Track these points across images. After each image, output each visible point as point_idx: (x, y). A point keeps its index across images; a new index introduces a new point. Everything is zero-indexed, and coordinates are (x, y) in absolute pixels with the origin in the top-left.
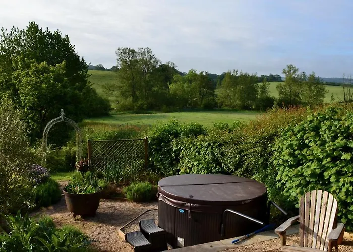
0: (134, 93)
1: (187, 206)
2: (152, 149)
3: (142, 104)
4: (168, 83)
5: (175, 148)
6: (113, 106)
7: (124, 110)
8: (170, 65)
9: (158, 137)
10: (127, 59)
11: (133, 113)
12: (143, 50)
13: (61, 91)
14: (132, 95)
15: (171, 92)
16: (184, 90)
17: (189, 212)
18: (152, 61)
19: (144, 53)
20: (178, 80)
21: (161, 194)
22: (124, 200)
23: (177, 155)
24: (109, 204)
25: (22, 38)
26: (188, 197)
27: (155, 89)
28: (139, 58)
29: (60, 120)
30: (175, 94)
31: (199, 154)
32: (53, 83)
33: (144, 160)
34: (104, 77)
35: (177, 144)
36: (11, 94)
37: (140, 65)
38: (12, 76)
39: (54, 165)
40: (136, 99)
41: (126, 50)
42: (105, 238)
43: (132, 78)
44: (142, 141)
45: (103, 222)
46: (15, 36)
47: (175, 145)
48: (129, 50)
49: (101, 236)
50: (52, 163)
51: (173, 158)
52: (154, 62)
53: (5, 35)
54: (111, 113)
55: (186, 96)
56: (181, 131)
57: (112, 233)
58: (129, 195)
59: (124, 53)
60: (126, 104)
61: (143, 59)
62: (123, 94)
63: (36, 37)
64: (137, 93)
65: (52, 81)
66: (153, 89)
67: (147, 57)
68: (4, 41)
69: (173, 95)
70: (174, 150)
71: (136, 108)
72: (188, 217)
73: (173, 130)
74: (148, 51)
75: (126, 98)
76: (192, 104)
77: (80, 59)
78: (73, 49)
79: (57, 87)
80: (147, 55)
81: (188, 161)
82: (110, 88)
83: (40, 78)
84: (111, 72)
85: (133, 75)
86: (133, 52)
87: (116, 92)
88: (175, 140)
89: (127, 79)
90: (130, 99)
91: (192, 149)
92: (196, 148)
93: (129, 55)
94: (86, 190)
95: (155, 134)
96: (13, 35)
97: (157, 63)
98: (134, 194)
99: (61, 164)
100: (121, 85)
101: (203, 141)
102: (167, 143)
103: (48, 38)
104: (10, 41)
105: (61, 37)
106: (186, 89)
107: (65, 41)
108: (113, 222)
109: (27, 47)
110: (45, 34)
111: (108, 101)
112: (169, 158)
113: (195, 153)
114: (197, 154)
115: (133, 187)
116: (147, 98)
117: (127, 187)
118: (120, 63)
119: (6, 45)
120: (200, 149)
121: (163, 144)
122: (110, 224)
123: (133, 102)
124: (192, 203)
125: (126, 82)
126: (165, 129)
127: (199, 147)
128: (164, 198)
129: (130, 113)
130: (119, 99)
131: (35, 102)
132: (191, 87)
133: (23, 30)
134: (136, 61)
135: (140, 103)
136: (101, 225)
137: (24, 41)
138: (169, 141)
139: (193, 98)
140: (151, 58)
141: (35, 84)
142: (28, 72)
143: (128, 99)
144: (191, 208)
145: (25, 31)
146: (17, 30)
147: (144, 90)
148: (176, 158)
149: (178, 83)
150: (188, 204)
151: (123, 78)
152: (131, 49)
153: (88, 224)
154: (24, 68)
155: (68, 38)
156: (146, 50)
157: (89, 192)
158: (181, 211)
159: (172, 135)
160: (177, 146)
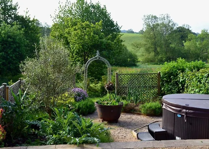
0: (156, 49)
1: (183, 112)
2: (163, 81)
3: (162, 58)
4: (184, 41)
5: (181, 80)
6: (140, 59)
7: (148, 62)
8: (185, 27)
9: (168, 72)
10: (150, 23)
11: (154, 64)
12: (163, 16)
13: (98, 41)
14: (154, 51)
15: (186, 48)
16: (197, 46)
17: (185, 116)
18: (170, 24)
19: (164, 17)
20: (192, 39)
21: (164, 104)
22: (139, 114)
23: (183, 86)
24: (129, 116)
25: (74, 9)
26: (184, 105)
27: (172, 46)
28: (160, 22)
29: (96, 58)
30: (189, 50)
31: (201, 83)
32: (93, 35)
33: (157, 89)
34: (134, 38)
35: (183, 77)
36: (64, 43)
37: (161, 27)
38: (65, 32)
39: (92, 92)
40: (157, 54)
41: (150, 16)
42: (123, 136)
43: (154, 38)
44: (156, 75)
45: (123, 126)
46: (69, 8)
47: (181, 78)
48: (152, 17)
49: (120, 135)
50: (91, 91)
51: (180, 87)
52: (172, 25)
53: (62, 7)
54: (138, 64)
55: (198, 52)
56: (187, 67)
57: (129, 133)
58: (143, 110)
59: (148, 19)
60: (150, 57)
61: (163, 23)
62: (147, 50)
63: (82, 8)
64: (158, 49)
65: (92, 34)
66: (171, 46)
67: (166, 22)
68: (61, 11)
69: (187, 50)
70: (180, 81)
71: (157, 60)
72: (184, 121)
73: (180, 67)
74: (167, 17)
75: (150, 53)
76: (204, 58)
77: (115, 23)
78: (109, 16)
79: (95, 38)
80: (166, 20)
81: (192, 90)
82: (137, 46)
83: (84, 32)
84: (139, 34)
85: (155, 35)
86: (155, 17)
87: (142, 49)
88: (181, 74)
89: (150, 38)
90: (153, 54)
91: (194, 79)
92: (198, 78)
93: (152, 20)
94: (111, 103)
95: (166, 70)
96: (67, 7)
97: (175, 25)
98: (147, 110)
99: (97, 92)
100: (146, 43)
101: (204, 73)
102: (175, 76)
103: (92, 8)
104: (65, 11)
105: (100, 7)
106: (198, 46)
107: (104, 10)
108: (131, 127)
109: (77, 16)
110: (89, 5)
111: (136, 56)
112: (176, 88)
113: (197, 83)
114: (199, 83)
115: (146, 105)
116: (166, 53)
117: (142, 105)
118: (145, 26)
119: (63, 14)
120: (201, 79)
121: (172, 77)
122: (127, 128)
123: (155, 56)
124: (188, 110)
125: (150, 41)
126: (174, 66)
127: (200, 77)
128: (166, 106)
129: (153, 64)
130: (144, 54)
131: (80, 48)
132: (203, 44)
133: (73, 3)
134: (158, 25)
135: (160, 57)
136: (121, 128)
137: (75, 11)
138: (177, 75)
139: (204, 53)
140: (169, 22)
141: (80, 36)
142: (76, 28)
143: (151, 54)
144: (186, 113)
145: (75, 3)
146: (70, 3)
147: (163, 47)
148: (183, 87)
149: (192, 41)
150: (184, 110)
151: (147, 38)
152: (154, 15)
153: (112, 127)
154: (73, 26)
155: (105, 8)
156: (166, 16)
157: (113, 104)
158: (179, 116)
159: (179, 70)
160: (183, 78)
